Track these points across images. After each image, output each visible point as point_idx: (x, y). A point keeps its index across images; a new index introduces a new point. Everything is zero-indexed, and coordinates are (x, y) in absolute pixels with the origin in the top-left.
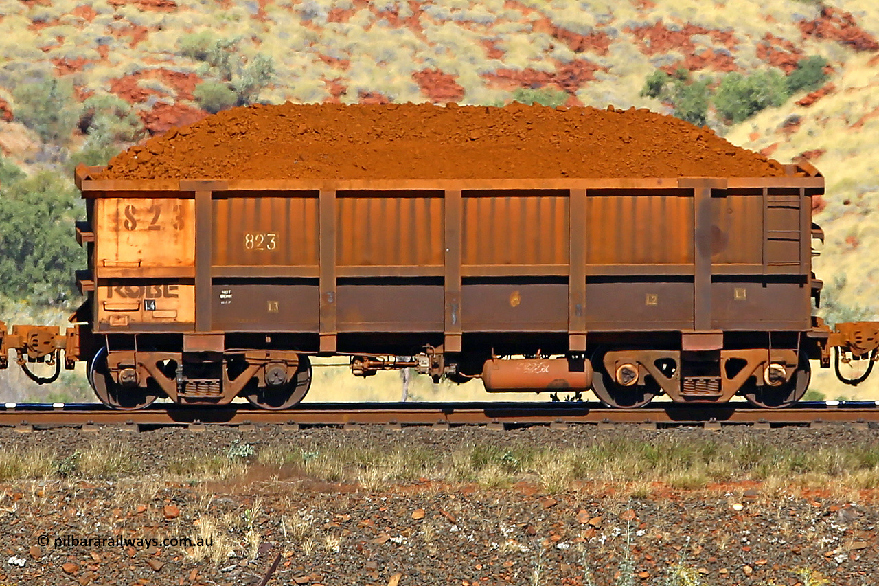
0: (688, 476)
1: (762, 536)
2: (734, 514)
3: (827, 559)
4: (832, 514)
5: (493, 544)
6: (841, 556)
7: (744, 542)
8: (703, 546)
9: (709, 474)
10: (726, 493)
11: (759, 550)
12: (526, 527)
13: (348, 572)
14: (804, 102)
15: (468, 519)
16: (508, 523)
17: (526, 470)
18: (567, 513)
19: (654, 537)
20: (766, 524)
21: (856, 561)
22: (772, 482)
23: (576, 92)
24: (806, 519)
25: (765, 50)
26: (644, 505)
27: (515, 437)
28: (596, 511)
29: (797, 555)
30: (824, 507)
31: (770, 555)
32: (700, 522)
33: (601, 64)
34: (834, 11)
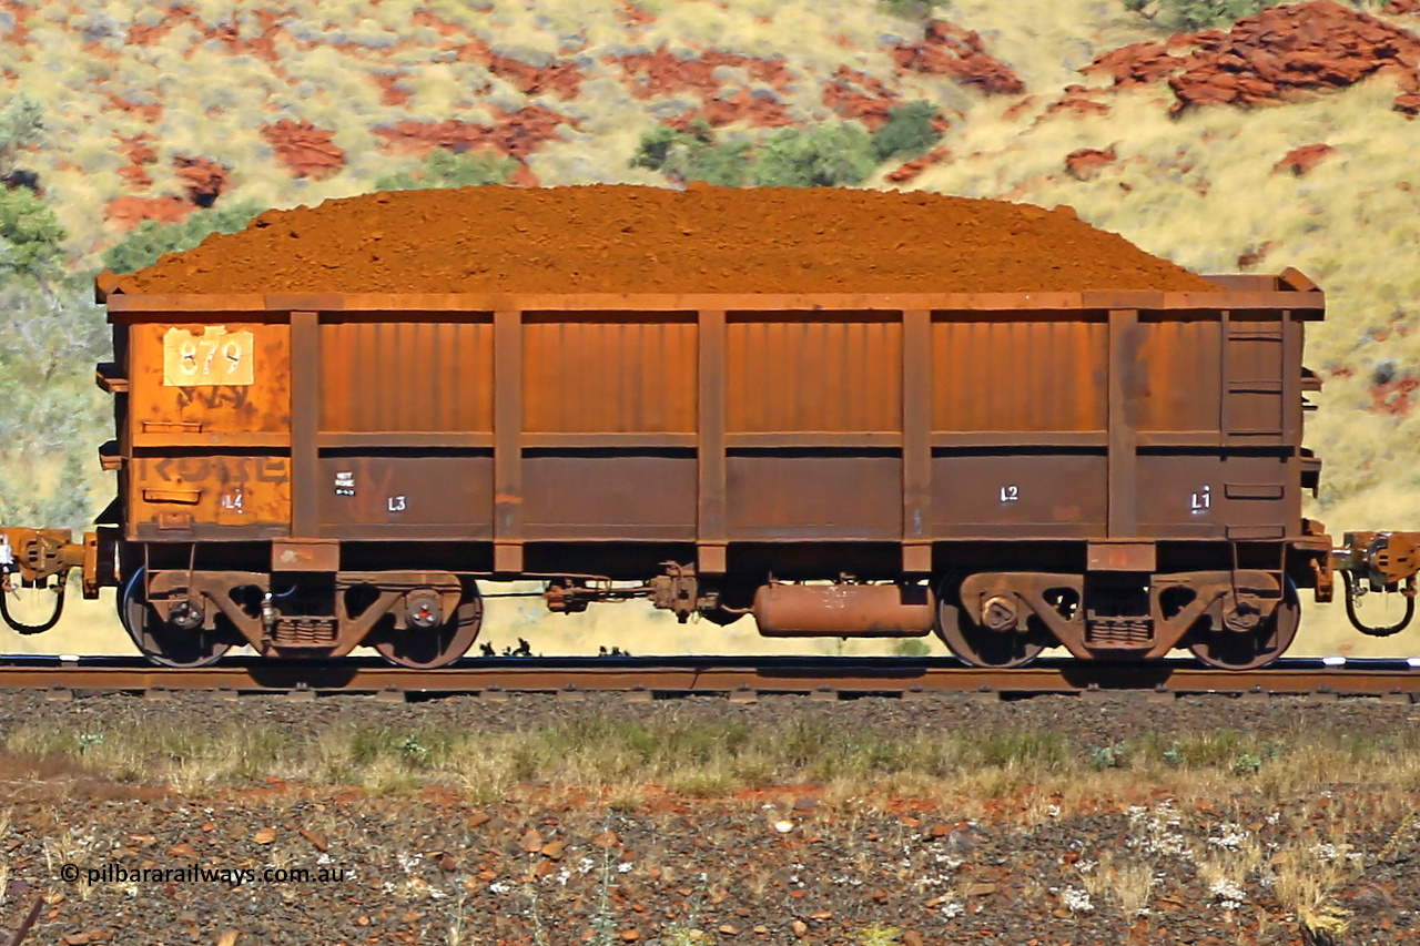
0: (702, 776)
1: (824, 873)
2: (778, 838)
3: (929, 910)
4: (938, 839)
5: (387, 884)
6: (952, 906)
7: (793, 883)
8: (728, 890)
9: (736, 775)
10: (763, 804)
11: (818, 896)
12: (439, 857)
13: (151, 927)
14: (898, 176)
15: (347, 844)
16: (412, 851)
17: (442, 766)
18: (506, 834)
19: (647, 874)
20: (833, 855)
21: (977, 914)
22: (840, 787)
23: (527, 158)
24: (894, 846)
25: (838, 91)
26: (631, 822)
27: (422, 714)
28: (554, 833)
29: (881, 904)
30: (924, 827)
31: (836, 904)
32: (723, 850)
33: (567, 114)
34: (948, 30)
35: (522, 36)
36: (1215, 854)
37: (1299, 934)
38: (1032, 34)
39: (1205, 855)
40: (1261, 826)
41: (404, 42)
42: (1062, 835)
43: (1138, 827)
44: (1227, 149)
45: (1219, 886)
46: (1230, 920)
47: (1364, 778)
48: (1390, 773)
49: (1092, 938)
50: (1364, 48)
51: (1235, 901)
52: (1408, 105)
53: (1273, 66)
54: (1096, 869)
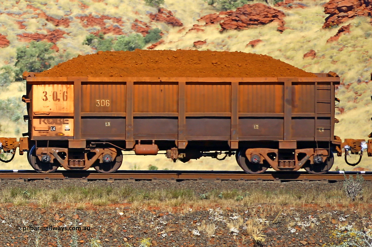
0: (100, 201)
1: (132, 226)
2: (120, 217)
3: (158, 235)
4: (161, 217)
6: (164, 234)
7: (124, 228)
8: (107, 230)
9: (109, 200)
10: (116, 208)
11: (130, 231)
12: (33, 221)
14: (151, 47)
15: (9, 218)
16: (26, 220)
17: (34, 198)
18: (50, 216)
19: (86, 226)
20: (133, 221)
21: (171, 236)
22: (135, 204)
23: (56, 43)
24: (149, 219)
25: (135, 26)
26: (82, 212)
27: (29, 185)
28: (62, 215)
29: (146, 234)
30: (157, 214)
31: (135, 233)
32: (106, 220)
33: (66, 31)
34: (163, 10)
35: (55, 11)
36: (231, 221)
37: (253, 242)
38: (185, 11)
39: (229, 221)
40: (243, 214)
41: (25, 13)
42: (192, 216)
43: (212, 214)
44: (234, 40)
45: (232, 229)
46: (235, 238)
47: (270, 202)
48: (275, 201)
49: (200, 242)
50: (270, 15)
51: (236, 233)
52: (281, 29)
53: (246, 20)
54: (201, 225)
